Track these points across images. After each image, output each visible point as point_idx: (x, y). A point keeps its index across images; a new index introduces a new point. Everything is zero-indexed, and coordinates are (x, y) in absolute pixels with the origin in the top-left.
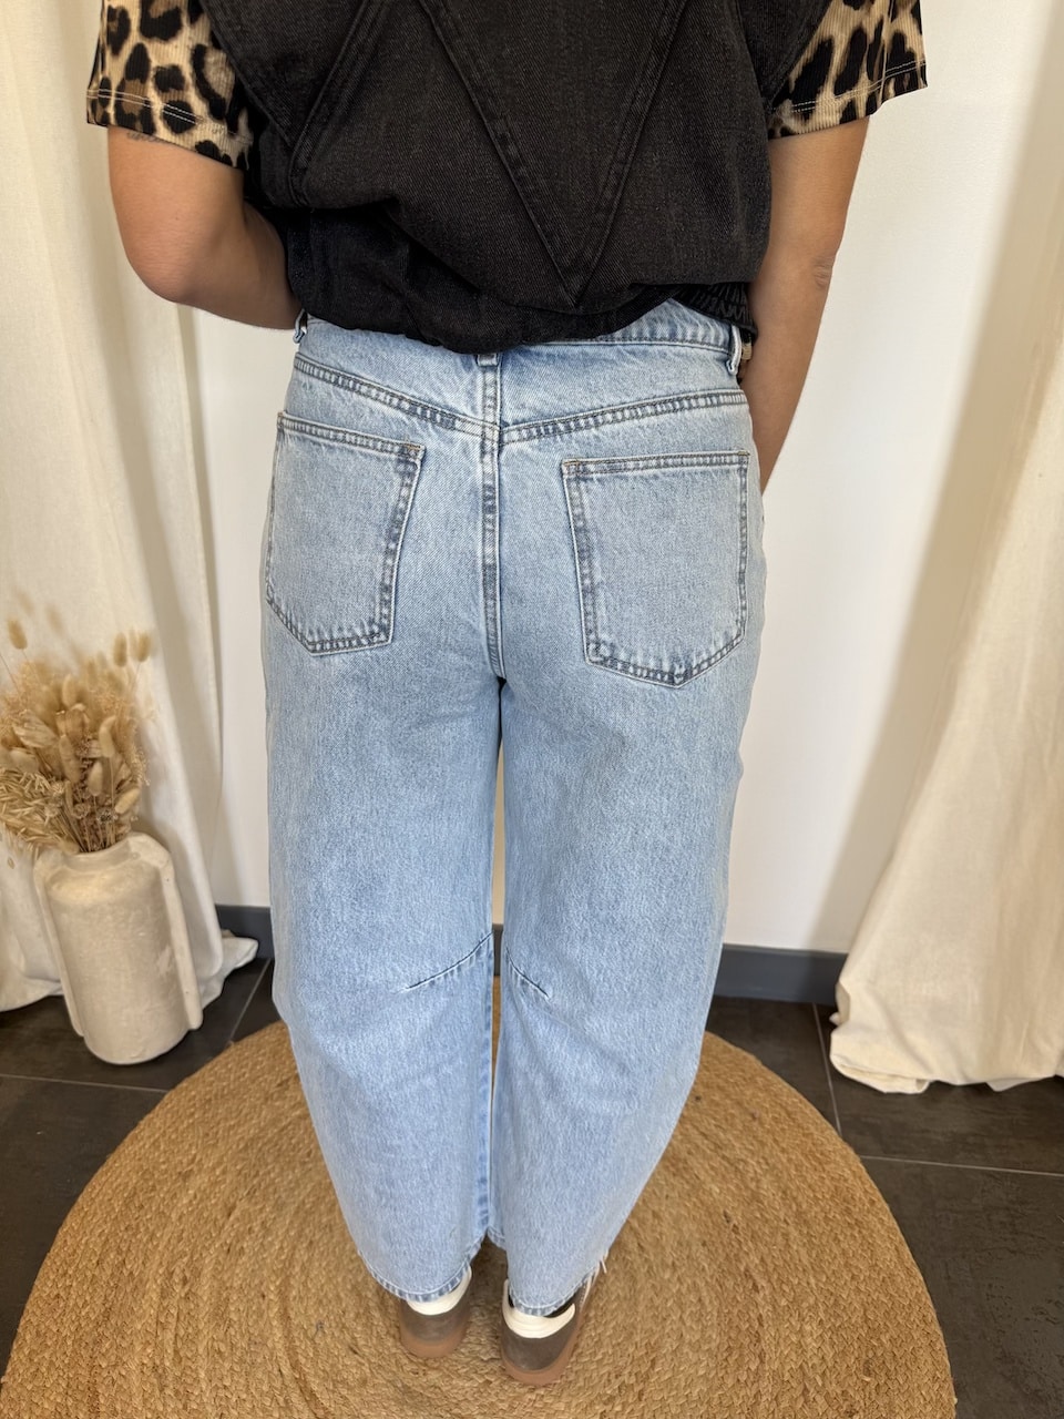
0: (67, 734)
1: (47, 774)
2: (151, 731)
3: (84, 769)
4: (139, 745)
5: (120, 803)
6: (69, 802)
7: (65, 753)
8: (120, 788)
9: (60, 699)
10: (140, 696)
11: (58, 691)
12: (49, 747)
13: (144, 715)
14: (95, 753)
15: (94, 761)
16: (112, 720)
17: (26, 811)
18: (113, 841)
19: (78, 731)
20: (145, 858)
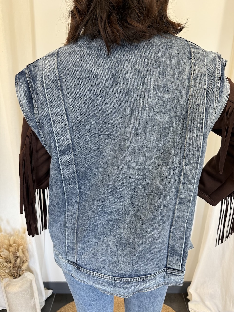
0: (12, 252)
1: (7, 262)
3: (15, 259)
4: (28, 251)
5: (23, 266)
6: (12, 268)
7: (11, 257)
9: (10, 243)
10: (28, 239)
12: (8, 256)
15: (18, 257)
16: (22, 247)
17: (1, 271)
18: (21, 275)
19: (14, 250)
20: (29, 277)
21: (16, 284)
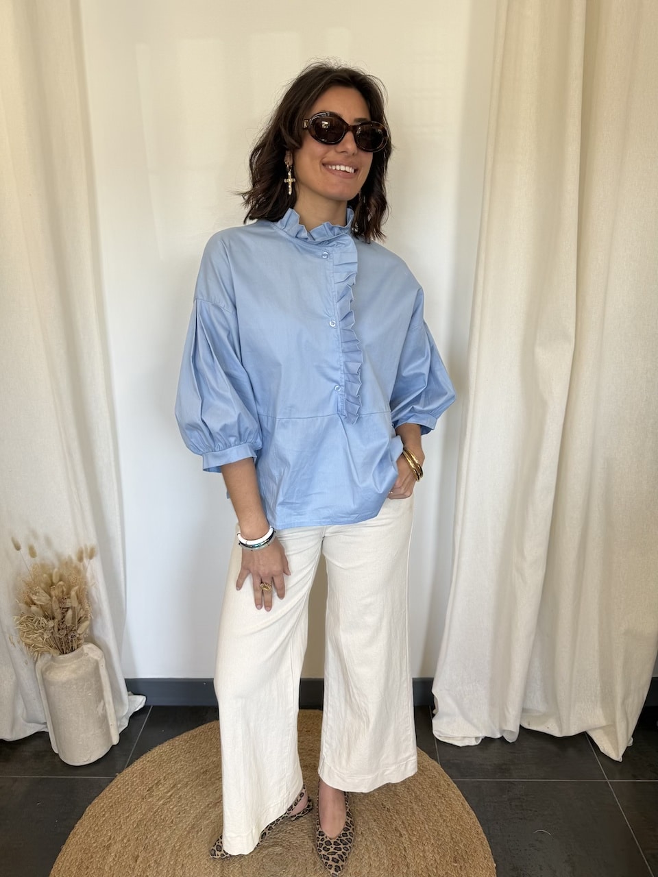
0: (56, 597)
1: (46, 617)
2: (94, 592)
3: (63, 613)
4: (88, 599)
5: (80, 628)
6: (56, 630)
7: (56, 606)
8: (80, 621)
9: (52, 580)
10: (88, 575)
11: (51, 576)
12: (48, 604)
13: (90, 584)
14: (68, 605)
15: (68, 609)
16: (76, 588)
17: (35, 635)
18: (76, 648)
19: (61, 595)
20: (91, 655)
21: (66, 666)
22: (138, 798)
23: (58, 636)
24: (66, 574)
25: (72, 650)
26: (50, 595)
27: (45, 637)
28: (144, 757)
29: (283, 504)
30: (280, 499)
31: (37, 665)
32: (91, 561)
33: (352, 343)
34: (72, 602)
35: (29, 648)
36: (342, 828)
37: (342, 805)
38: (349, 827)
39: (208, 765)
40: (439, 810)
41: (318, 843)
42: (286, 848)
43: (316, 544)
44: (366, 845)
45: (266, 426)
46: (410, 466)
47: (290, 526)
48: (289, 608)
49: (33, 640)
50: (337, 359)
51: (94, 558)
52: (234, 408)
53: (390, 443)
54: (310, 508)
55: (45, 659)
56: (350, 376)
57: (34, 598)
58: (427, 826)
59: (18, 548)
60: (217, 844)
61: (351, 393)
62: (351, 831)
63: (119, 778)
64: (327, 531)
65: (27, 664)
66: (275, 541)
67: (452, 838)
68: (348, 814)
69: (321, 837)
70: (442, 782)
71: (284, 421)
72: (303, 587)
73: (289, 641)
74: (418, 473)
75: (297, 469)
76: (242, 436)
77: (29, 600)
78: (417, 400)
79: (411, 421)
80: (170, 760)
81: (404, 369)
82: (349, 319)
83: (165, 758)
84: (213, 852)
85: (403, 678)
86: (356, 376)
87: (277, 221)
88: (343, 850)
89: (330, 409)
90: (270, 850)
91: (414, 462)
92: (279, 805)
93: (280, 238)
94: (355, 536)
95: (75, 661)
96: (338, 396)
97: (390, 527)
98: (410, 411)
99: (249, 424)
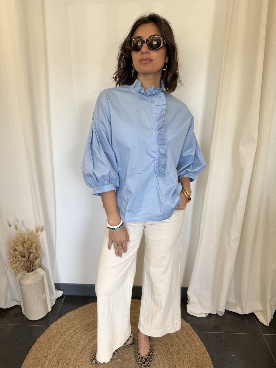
0: (26, 248)
1: (21, 256)
2: (42, 246)
3: (29, 255)
4: (40, 249)
5: (36, 261)
6: (26, 262)
7: (26, 252)
8: (36, 258)
9: (24, 240)
10: (40, 239)
11: (24, 238)
12: (22, 251)
13: (41, 242)
14: (31, 251)
15: (31, 253)
16: (35, 244)
17: (17, 264)
18: (34, 270)
19: (28, 247)
20: (40, 273)
21: (30, 278)
22: (59, 335)
23: (27, 265)
24: (30, 238)
25: (32, 271)
26: (24, 247)
27: (21, 265)
28: (62, 317)
29: (129, 211)
30: (128, 209)
31: (17, 277)
32: (42, 232)
33: (162, 140)
34: (33, 250)
35: (14, 269)
36: (148, 352)
37: (148, 342)
38: (151, 352)
39: (90, 322)
40: (190, 345)
41: (138, 358)
42: (124, 360)
43: (142, 229)
44: (158, 359)
45: (122, 176)
46: (185, 196)
47: (131, 221)
48: (129, 257)
49: (15, 266)
50: (155, 148)
51: (43, 232)
52: (107, 168)
53: (177, 186)
54: (141, 213)
55: (21, 274)
56: (161, 155)
57: (17, 248)
58: (184, 352)
59: (10, 226)
60: (94, 357)
61: (161, 163)
62: (152, 353)
63: (51, 326)
64: (147, 224)
65: (13, 276)
66: (123, 227)
67: (196, 358)
68: (150, 346)
69: (139, 356)
70: (191, 333)
71: (130, 174)
72: (135, 248)
73: (128, 271)
74: (189, 199)
75: (135, 196)
76: (110, 181)
77: (14, 249)
78: (189, 167)
79: (186, 176)
80: (73, 319)
81: (184, 153)
82: (161, 130)
83: (71, 318)
84: (92, 361)
85: (177, 289)
86: (163, 155)
87: (131, 84)
88: (148, 362)
89: (151, 170)
90: (117, 360)
91: (187, 194)
92: (121, 341)
93: (132, 93)
94: (159, 226)
95: (34, 276)
96: (154, 164)
97: (175, 223)
98: (186, 172)
99: (114, 175)
